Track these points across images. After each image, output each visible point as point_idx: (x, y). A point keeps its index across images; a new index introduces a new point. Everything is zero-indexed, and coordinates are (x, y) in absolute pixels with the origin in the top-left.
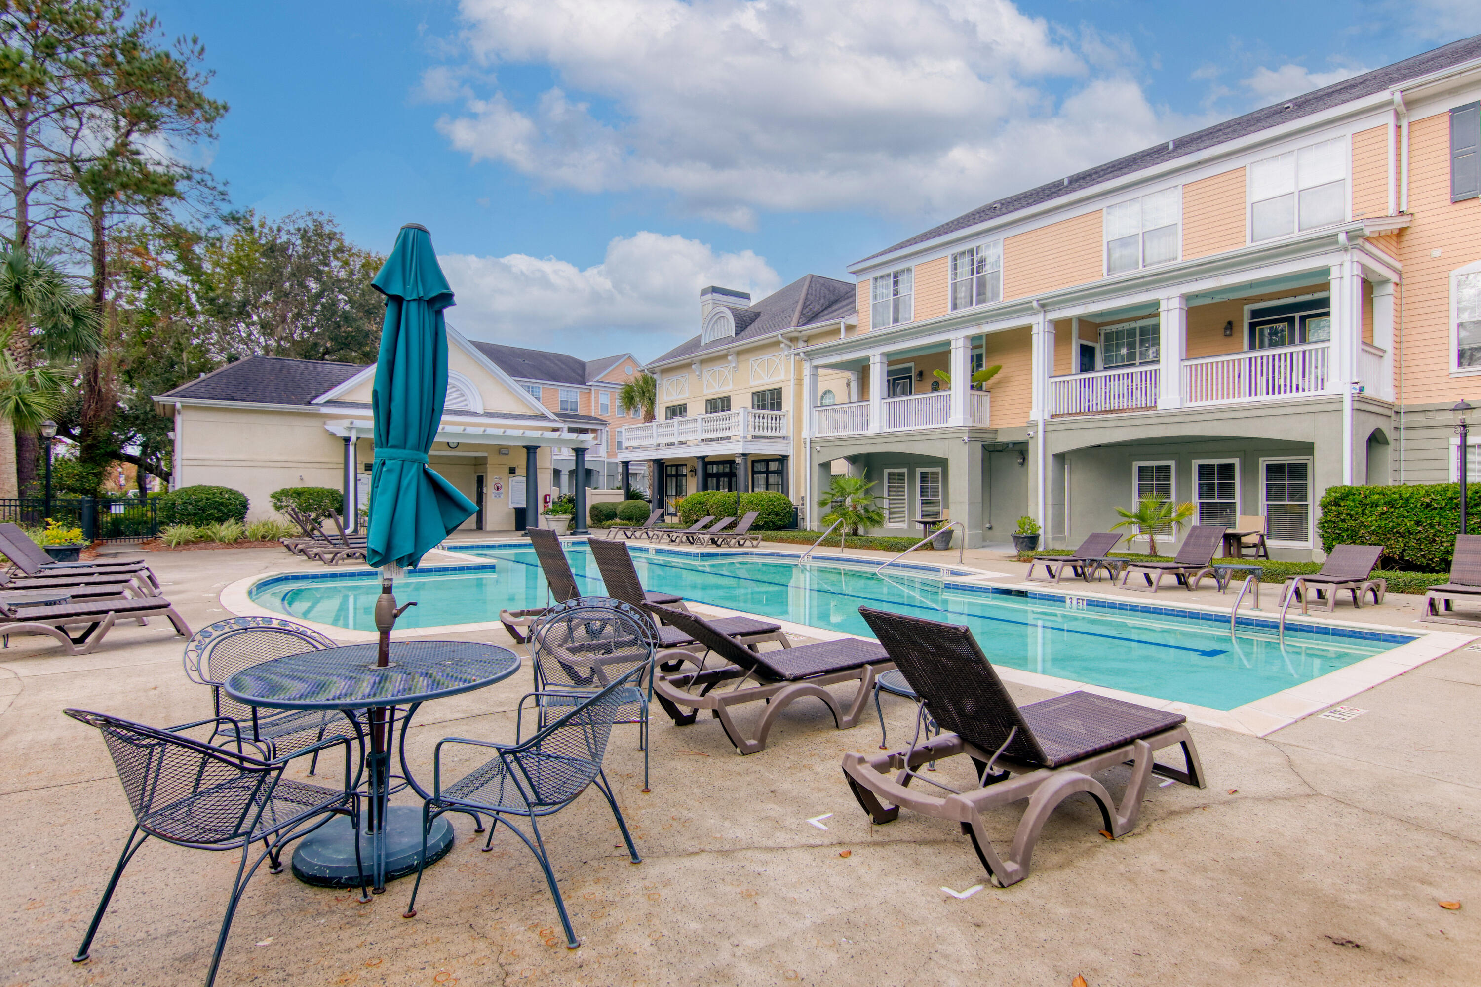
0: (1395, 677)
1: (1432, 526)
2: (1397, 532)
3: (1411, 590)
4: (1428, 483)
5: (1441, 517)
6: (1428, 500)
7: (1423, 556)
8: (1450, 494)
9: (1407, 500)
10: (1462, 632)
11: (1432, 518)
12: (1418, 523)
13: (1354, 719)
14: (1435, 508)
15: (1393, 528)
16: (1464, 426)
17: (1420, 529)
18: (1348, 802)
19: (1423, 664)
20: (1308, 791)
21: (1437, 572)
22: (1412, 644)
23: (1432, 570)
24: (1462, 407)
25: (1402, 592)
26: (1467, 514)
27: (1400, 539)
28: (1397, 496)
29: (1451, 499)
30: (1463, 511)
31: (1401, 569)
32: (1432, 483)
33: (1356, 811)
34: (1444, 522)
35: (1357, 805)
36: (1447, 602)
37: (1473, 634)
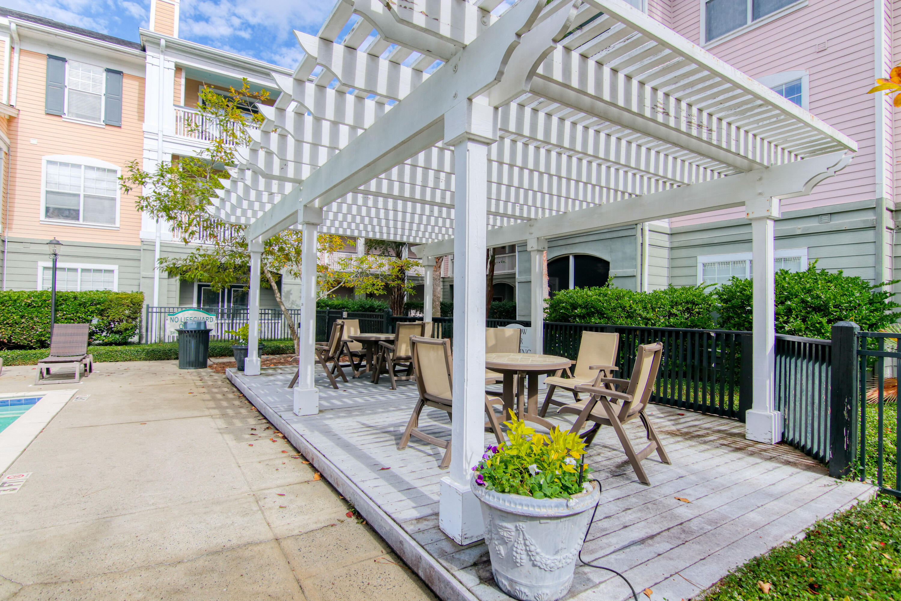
0: (38, 435)
1: (32, 319)
2: (7, 323)
3: (17, 363)
4: (28, 290)
5: (39, 312)
6: (29, 301)
7: (25, 339)
8: (44, 297)
9: (15, 301)
10: (66, 388)
11: (32, 313)
12: (22, 317)
13: (24, 486)
14: (35, 307)
15: (4, 320)
16: (55, 255)
17: (23, 320)
18: (55, 580)
19: (52, 419)
20: (13, 588)
21: (35, 349)
22: (38, 403)
23: (31, 348)
24: (54, 242)
25: (11, 365)
26: (56, 310)
27: (9, 328)
28: (7, 298)
29: (45, 301)
30: (53, 309)
31: (8, 349)
32: (31, 290)
33: (65, 586)
34: (40, 315)
35: (64, 578)
36: (48, 370)
37: (72, 388)
